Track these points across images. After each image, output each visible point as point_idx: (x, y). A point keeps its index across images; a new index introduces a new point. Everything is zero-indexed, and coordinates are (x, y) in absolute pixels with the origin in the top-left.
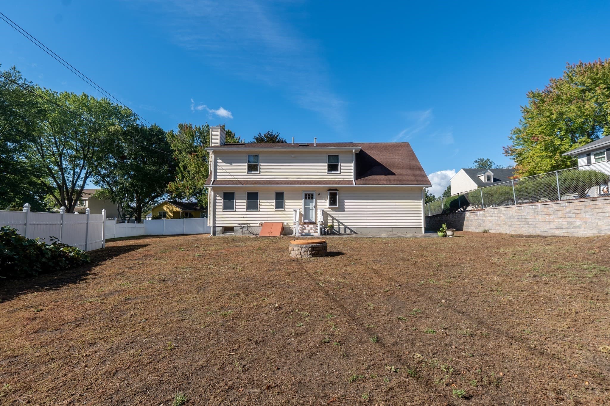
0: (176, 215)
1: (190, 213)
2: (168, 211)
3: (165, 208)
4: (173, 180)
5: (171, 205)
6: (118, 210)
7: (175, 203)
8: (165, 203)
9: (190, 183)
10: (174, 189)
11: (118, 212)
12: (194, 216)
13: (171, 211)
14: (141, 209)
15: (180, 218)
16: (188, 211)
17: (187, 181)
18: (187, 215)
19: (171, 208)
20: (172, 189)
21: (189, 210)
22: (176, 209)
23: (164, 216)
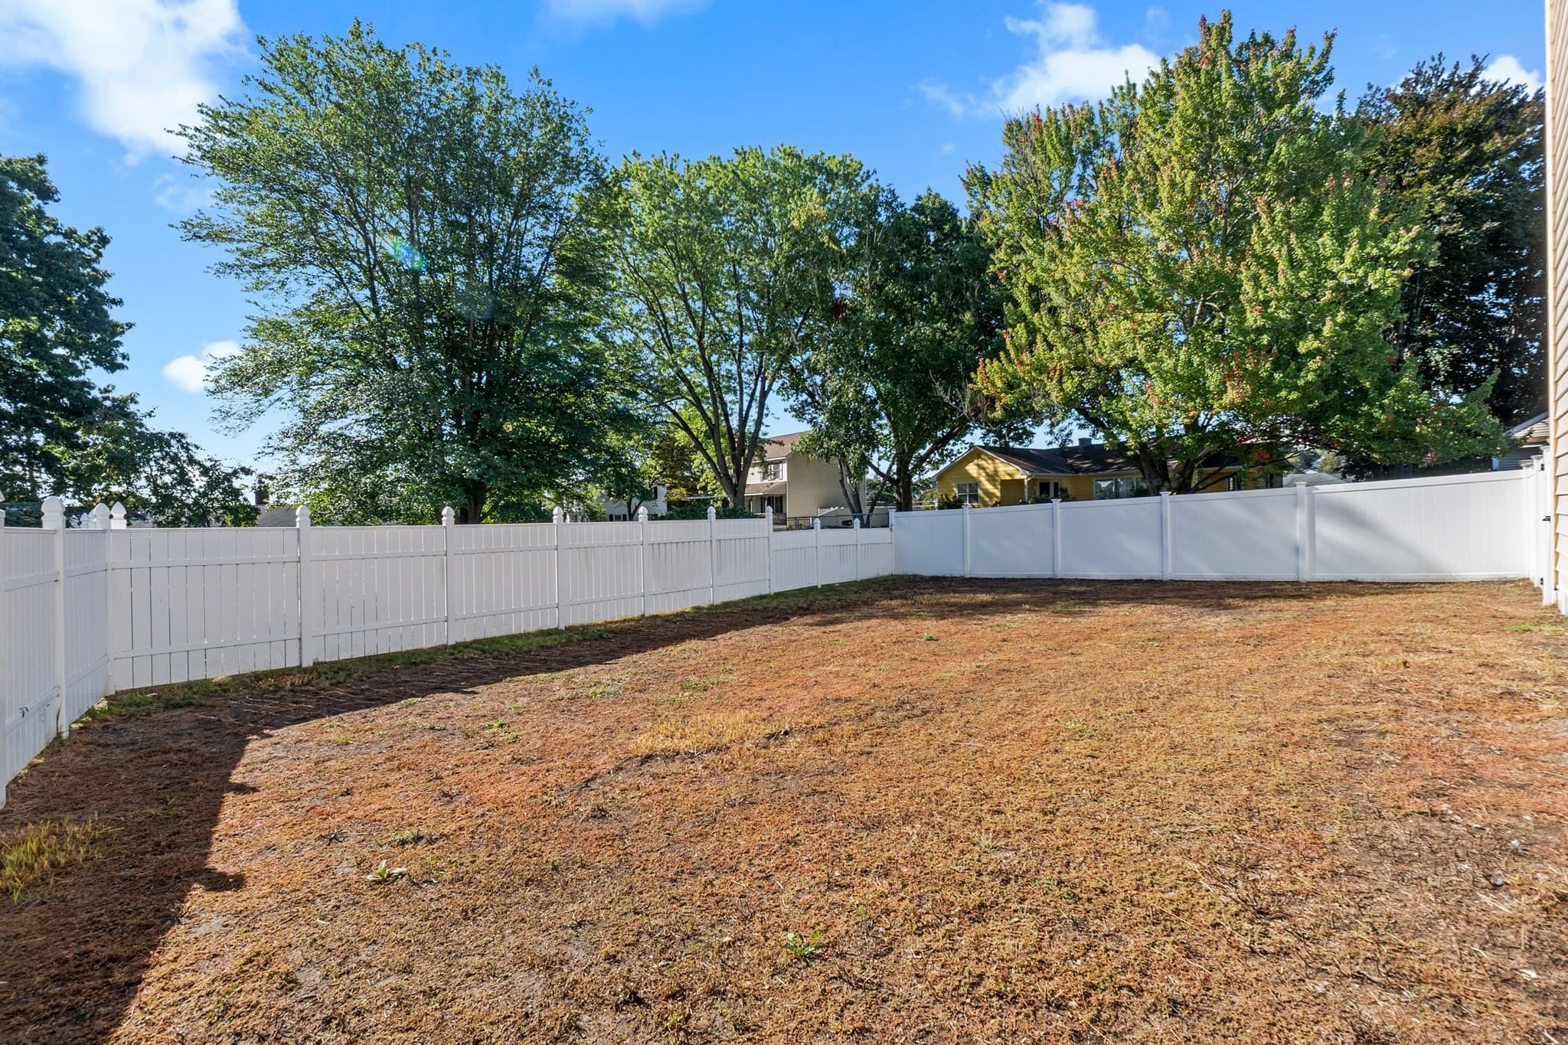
0: (1012, 493)
1: (1056, 485)
2: (983, 479)
3: (972, 469)
4: (996, 351)
5: (992, 459)
6: (842, 481)
7: (1005, 452)
8: (975, 453)
9: (1063, 351)
10: (999, 384)
11: (841, 490)
12: (1070, 492)
13: (992, 478)
14: (910, 477)
15: (1024, 503)
16: (1051, 476)
17: (1051, 347)
18: (1043, 492)
19: (990, 467)
20: (993, 384)
21: (1053, 474)
22: (1007, 469)
23: (975, 497)
